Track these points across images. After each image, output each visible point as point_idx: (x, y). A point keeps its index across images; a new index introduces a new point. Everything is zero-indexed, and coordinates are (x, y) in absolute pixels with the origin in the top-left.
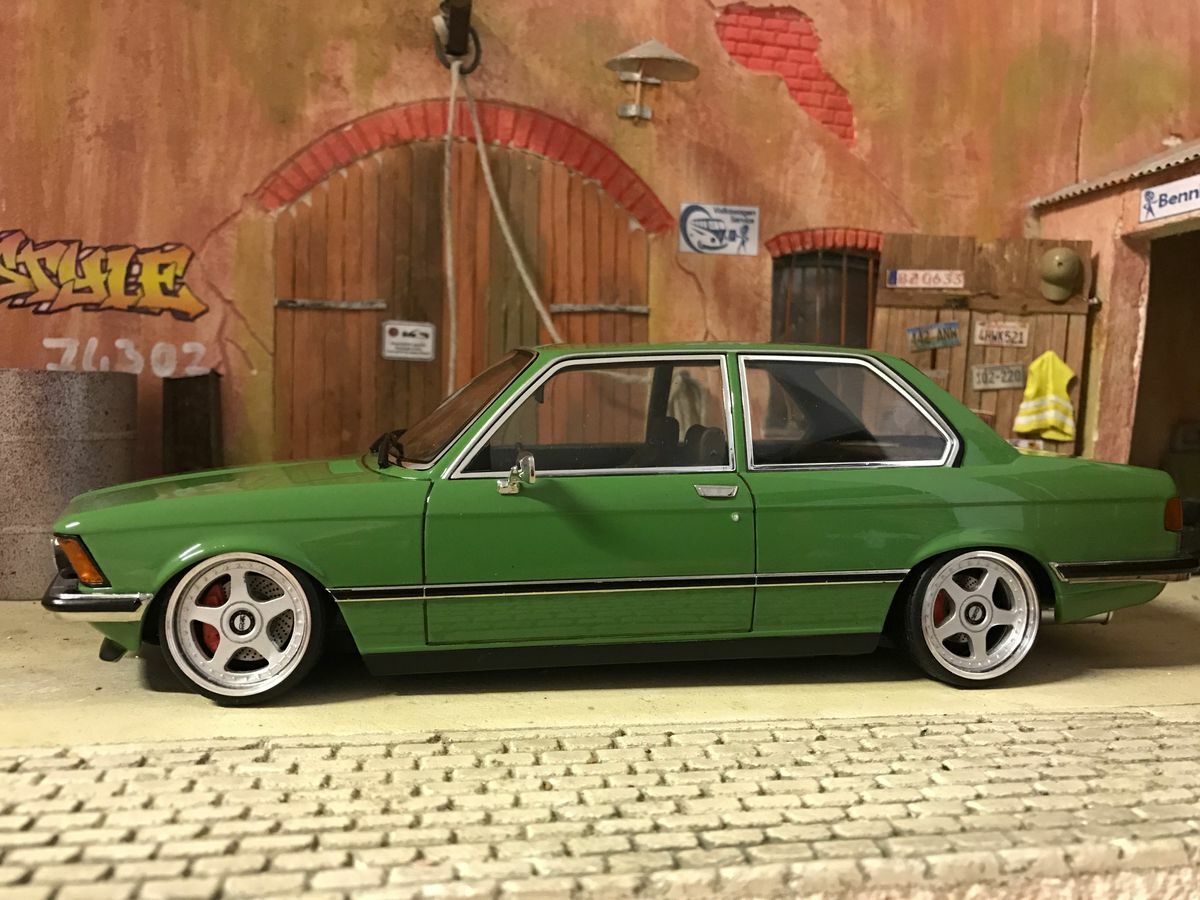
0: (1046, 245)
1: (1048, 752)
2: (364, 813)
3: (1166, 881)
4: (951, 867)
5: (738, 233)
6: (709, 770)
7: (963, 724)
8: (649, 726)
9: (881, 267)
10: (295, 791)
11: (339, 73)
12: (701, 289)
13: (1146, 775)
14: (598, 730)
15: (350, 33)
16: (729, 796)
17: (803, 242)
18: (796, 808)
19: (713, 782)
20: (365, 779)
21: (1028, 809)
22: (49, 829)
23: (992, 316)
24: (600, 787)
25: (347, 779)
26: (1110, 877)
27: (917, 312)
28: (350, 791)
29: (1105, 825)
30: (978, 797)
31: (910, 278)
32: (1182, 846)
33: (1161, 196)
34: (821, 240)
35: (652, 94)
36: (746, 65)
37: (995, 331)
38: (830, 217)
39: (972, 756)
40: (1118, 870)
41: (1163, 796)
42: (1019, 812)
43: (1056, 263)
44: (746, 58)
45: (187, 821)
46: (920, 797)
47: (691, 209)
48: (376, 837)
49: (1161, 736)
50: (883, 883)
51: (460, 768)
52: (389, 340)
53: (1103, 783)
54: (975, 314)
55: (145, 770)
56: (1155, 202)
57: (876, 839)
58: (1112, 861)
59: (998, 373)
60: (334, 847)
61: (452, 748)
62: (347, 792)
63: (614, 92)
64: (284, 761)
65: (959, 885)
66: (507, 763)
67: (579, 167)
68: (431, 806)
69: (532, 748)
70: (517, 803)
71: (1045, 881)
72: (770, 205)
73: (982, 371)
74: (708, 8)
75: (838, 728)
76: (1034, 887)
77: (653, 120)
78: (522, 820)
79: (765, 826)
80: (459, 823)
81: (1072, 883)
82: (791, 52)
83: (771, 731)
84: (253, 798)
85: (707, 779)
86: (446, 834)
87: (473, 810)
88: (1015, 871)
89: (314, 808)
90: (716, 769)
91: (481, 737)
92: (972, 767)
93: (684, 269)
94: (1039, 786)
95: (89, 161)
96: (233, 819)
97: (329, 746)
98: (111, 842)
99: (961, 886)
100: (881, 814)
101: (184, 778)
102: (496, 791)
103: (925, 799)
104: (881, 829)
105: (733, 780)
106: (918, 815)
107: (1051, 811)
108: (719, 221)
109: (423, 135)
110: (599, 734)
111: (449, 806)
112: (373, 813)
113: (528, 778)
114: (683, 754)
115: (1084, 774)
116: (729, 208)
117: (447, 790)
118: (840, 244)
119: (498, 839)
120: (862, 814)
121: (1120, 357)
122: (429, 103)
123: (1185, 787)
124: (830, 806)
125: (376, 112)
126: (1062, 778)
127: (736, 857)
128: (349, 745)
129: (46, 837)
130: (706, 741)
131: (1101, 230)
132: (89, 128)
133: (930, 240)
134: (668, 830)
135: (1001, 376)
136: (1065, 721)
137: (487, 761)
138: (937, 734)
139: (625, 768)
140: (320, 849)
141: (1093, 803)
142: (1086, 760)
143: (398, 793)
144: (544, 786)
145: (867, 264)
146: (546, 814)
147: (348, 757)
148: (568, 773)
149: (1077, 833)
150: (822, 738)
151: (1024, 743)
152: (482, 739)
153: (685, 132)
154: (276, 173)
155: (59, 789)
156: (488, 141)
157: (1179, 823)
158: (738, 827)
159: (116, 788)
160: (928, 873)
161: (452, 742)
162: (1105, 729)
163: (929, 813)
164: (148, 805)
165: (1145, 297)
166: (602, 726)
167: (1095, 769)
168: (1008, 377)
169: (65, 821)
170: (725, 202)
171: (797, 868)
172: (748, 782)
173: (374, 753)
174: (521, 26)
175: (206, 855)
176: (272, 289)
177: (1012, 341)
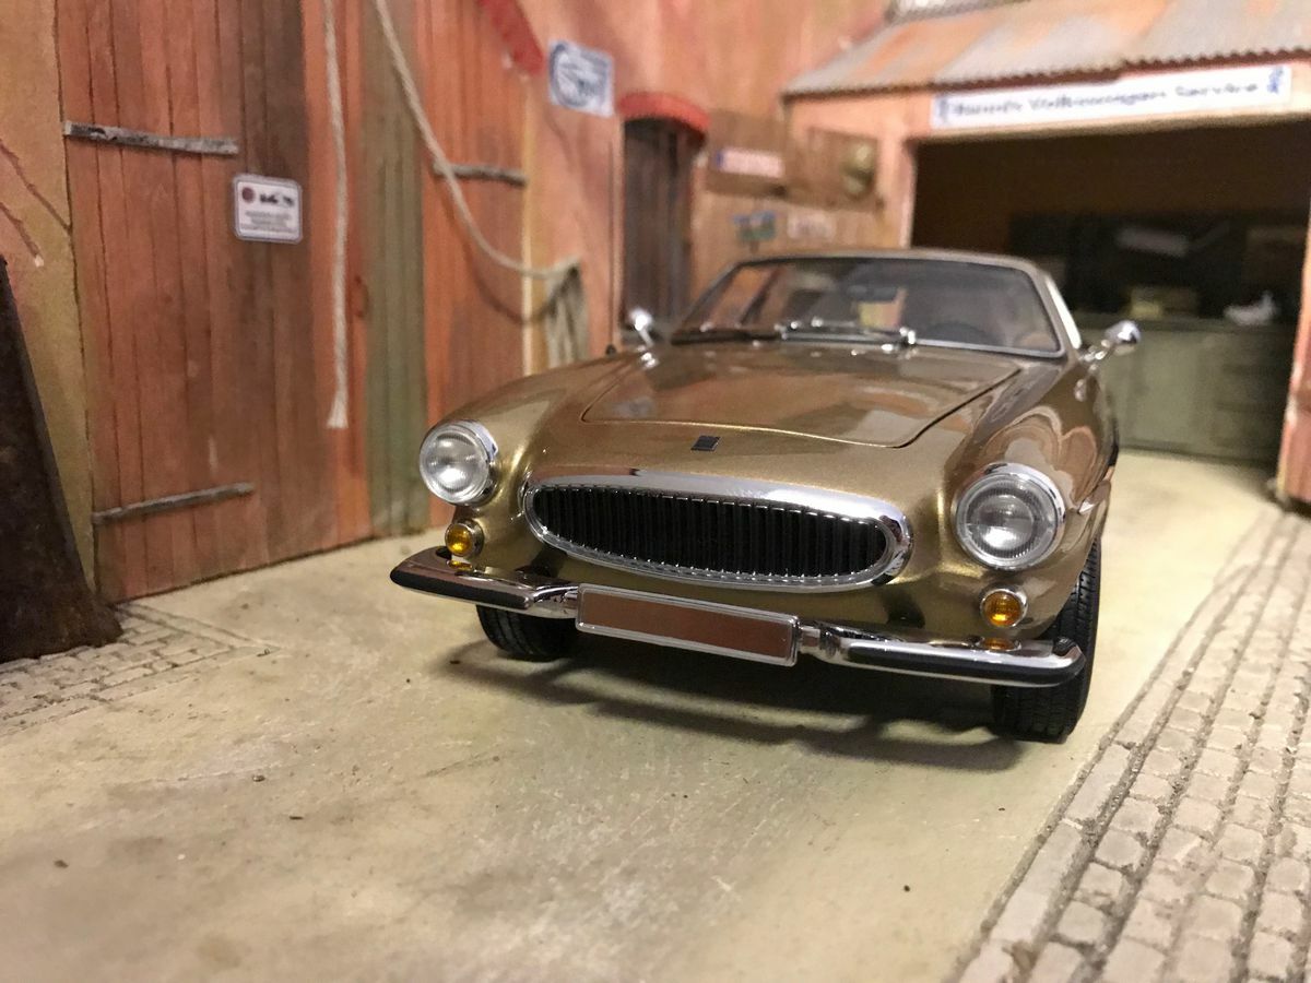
5: (597, 87)
9: (709, 146)
12: (569, 156)
23: (802, 208)
27: (740, 200)
31: (737, 162)
33: (958, 106)
37: (807, 223)
38: (664, 80)
43: (861, 159)
52: (242, 206)
54: (791, 205)
56: (949, 111)
93: (553, 127)
108: (580, 69)
165: (908, 197)
176: (58, 103)
177: (818, 235)
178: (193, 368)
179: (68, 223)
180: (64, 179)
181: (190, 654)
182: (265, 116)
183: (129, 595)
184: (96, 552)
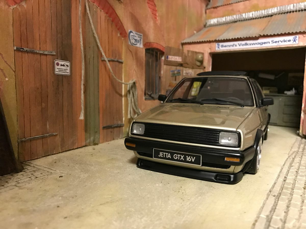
5: (139, 41)
9: (165, 55)
12: (133, 57)
17: (150, 46)
23: (187, 69)
27: (172, 67)
31: (172, 58)
33: (222, 45)
34: (153, 46)
37: (187, 72)
38: (154, 39)
47: (131, 32)
52: (56, 67)
54: (184, 68)
56: (220, 46)
67: (107, 13)
77: (123, 2)
93: (129, 50)
108: (136, 36)
116: (138, 33)
131: (204, 51)
133: (175, 49)
153: (129, 8)
165: (211, 66)
170: (137, 31)
176: (13, 42)
177: (190, 75)
178: (43, 105)
179: (14, 70)
180: (14, 60)
181: (41, 174)
182: (62, 46)
183: (26, 160)
184: (18, 149)
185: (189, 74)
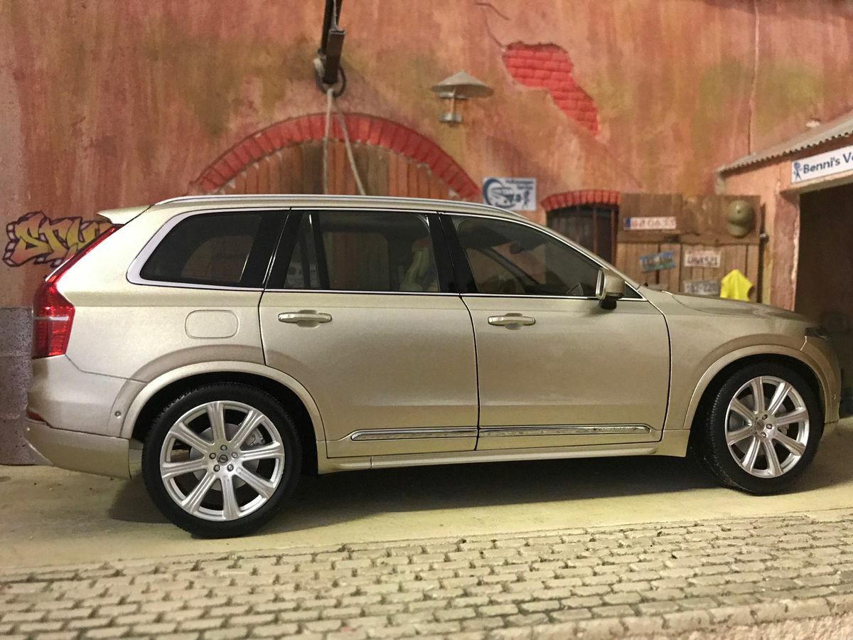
0: (730, 199)
1: (740, 544)
2: (304, 599)
3: (816, 626)
4: (679, 621)
5: (522, 196)
6: (521, 564)
7: (685, 527)
8: (480, 536)
9: (620, 215)
10: (258, 586)
11: (251, 99)
13: (804, 557)
14: (448, 540)
15: (258, 71)
16: (536, 580)
17: (566, 201)
18: (579, 586)
19: (525, 571)
20: (301, 577)
21: (728, 582)
22: (107, 616)
23: (696, 247)
24: (453, 577)
25: (290, 577)
26: (780, 624)
27: (645, 246)
28: (293, 585)
29: (776, 591)
30: (695, 575)
31: (640, 223)
32: (826, 603)
33: (805, 166)
34: (578, 199)
35: (461, 106)
36: (524, 83)
37: (698, 257)
38: (584, 183)
39: (691, 548)
40: (785, 619)
41: (814, 571)
42: (722, 585)
43: (736, 211)
44: (524, 78)
45: (192, 608)
46: (659, 577)
47: (490, 182)
48: (314, 614)
49: (814, 532)
50: (637, 632)
51: (361, 568)
53: (776, 564)
54: (685, 247)
55: (160, 576)
56: (800, 170)
57: (630, 605)
58: (781, 614)
59: (701, 285)
60: (290, 622)
61: (354, 555)
62: (291, 587)
63: (436, 105)
64: (247, 567)
65: (685, 631)
66: (391, 563)
67: (414, 156)
68: (346, 593)
69: (406, 553)
70: (401, 590)
71: (739, 628)
72: (543, 177)
73: (690, 284)
74: (498, 47)
75: (604, 533)
76: (732, 631)
77: (463, 122)
78: (406, 600)
79: (560, 599)
80: (366, 603)
81: (755, 628)
82: (554, 73)
83: (560, 536)
84: (232, 592)
85: (521, 570)
86: (358, 611)
87: (374, 595)
88: (720, 622)
89: (272, 597)
90: (526, 563)
91: (373, 547)
92: (691, 556)
94: (734, 567)
95: (86, 165)
96: (221, 606)
97: (275, 556)
98: (148, 623)
99: (685, 632)
100: (634, 589)
101: (185, 580)
102: (386, 582)
103: (661, 578)
104: (634, 598)
105: (538, 570)
106: (657, 588)
107: (742, 583)
108: (509, 188)
109: (309, 138)
110: (449, 542)
111: (358, 593)
112: (310, 599)
113: (406, 573)
114: (504, 554)
115: (763, 558)
116: (516, 179)
117: (356, 582)
118: (591, 200)
119: (392, 612)
120: (624, 589)
121: (783, 273)
122: (313, 117)
123: (828, 564)
124: (601, 585)
125: (277, 123)
126: (749, 561)
127: (543, 619)
128: (287, 555)
129: (104, 621)
130: (519, 545)
131: (767, 188)
132: (86, 141)
133: (652, 197)
134: (498, 603)
135: (704, 287)
136: (751, 523)
137: (379, 561)
138: (668, 534)
139: (467, 564)
140: (280, 622)
141: (769, 577)
142: (764, 549)
143: (324, 585)
144: (418, 578)
145: (610, 214)
146: (420, 596)
147: (288, 563)
148: (431, 569)
149: (758, 596)
150: (593, 540)
151: (725, 539)
152: (373, 548)
153: (485, 130)
154: (210, 167)
155: (107, 590)
156: (352, 141)
157: (824, 588)
158: (543, 600)
159: (144, 588)
160: (665, 625)
161: (353, 551)
162: (777, 528)
163: (665, 587)
164: (166, 598)
165: (798, 232)
166: (450, 537)
167: (771, 555)
168: (707, 288)
169: (116, 611)
170: (513, 175)
171: (583, 624)
172: (549, 570)
173: (304, 560)
174: (372, 64)
175: (210, 629)
177: (710, 263)
185: (705, 262)
